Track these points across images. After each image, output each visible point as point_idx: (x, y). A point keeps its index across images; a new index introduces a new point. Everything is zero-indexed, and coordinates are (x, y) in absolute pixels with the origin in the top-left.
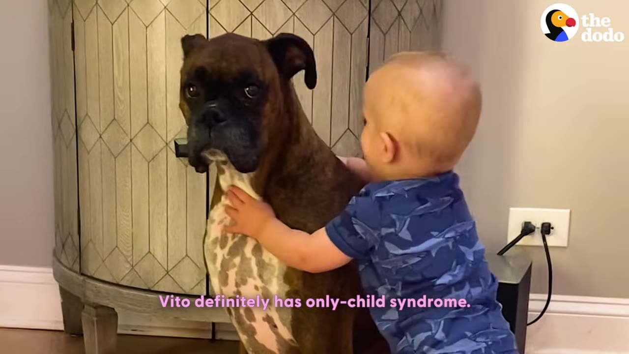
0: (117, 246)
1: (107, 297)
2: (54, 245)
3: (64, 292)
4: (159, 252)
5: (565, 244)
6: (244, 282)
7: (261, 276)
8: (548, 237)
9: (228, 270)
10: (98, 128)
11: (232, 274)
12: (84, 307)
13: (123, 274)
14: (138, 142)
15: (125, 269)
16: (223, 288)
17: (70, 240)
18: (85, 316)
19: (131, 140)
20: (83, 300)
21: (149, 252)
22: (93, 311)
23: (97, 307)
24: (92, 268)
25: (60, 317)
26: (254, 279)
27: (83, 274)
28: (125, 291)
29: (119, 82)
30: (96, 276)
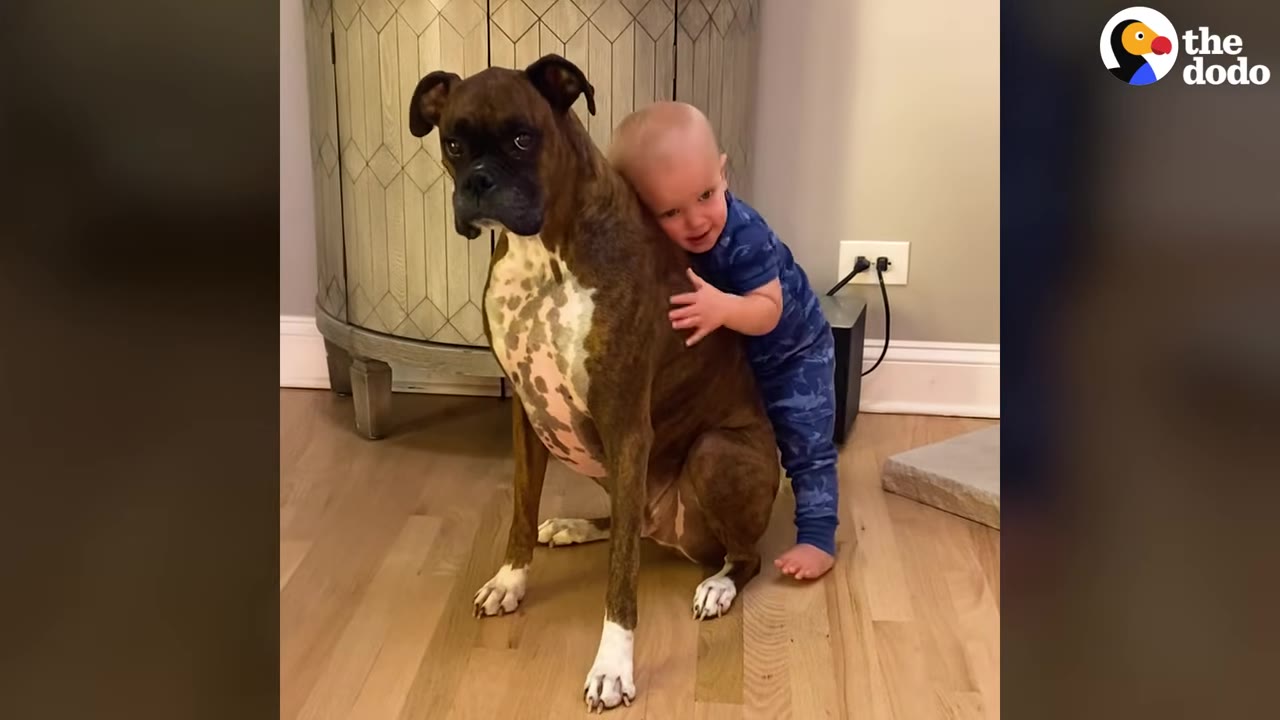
0: (389, 291)
1: (380, 350)
2: (317, 290)
3: (329, 345)
4: (438, 299)
5: (905, 282)
6: (537, 348)
7: (555, 343)
8: (884, 274)
9: (518, 332)
10: (364, 155)
11: (523, 337)
12: (352, 362)
13: (396, 322)
14: (411, 169)
15: (398, 317)
16: (511, 351)
17: (334, 283)
18: (353, 372)
19: (403, 168)
20: (351, 353)
21: (426, 297)
22: (363, 367)
23: (369, 361)
24: (361, 316)
25: (326, 374)
26: (548, 345)
27: (350, 324)
28: (400, 342)
29: (388, 101)
30: (365, 326)
